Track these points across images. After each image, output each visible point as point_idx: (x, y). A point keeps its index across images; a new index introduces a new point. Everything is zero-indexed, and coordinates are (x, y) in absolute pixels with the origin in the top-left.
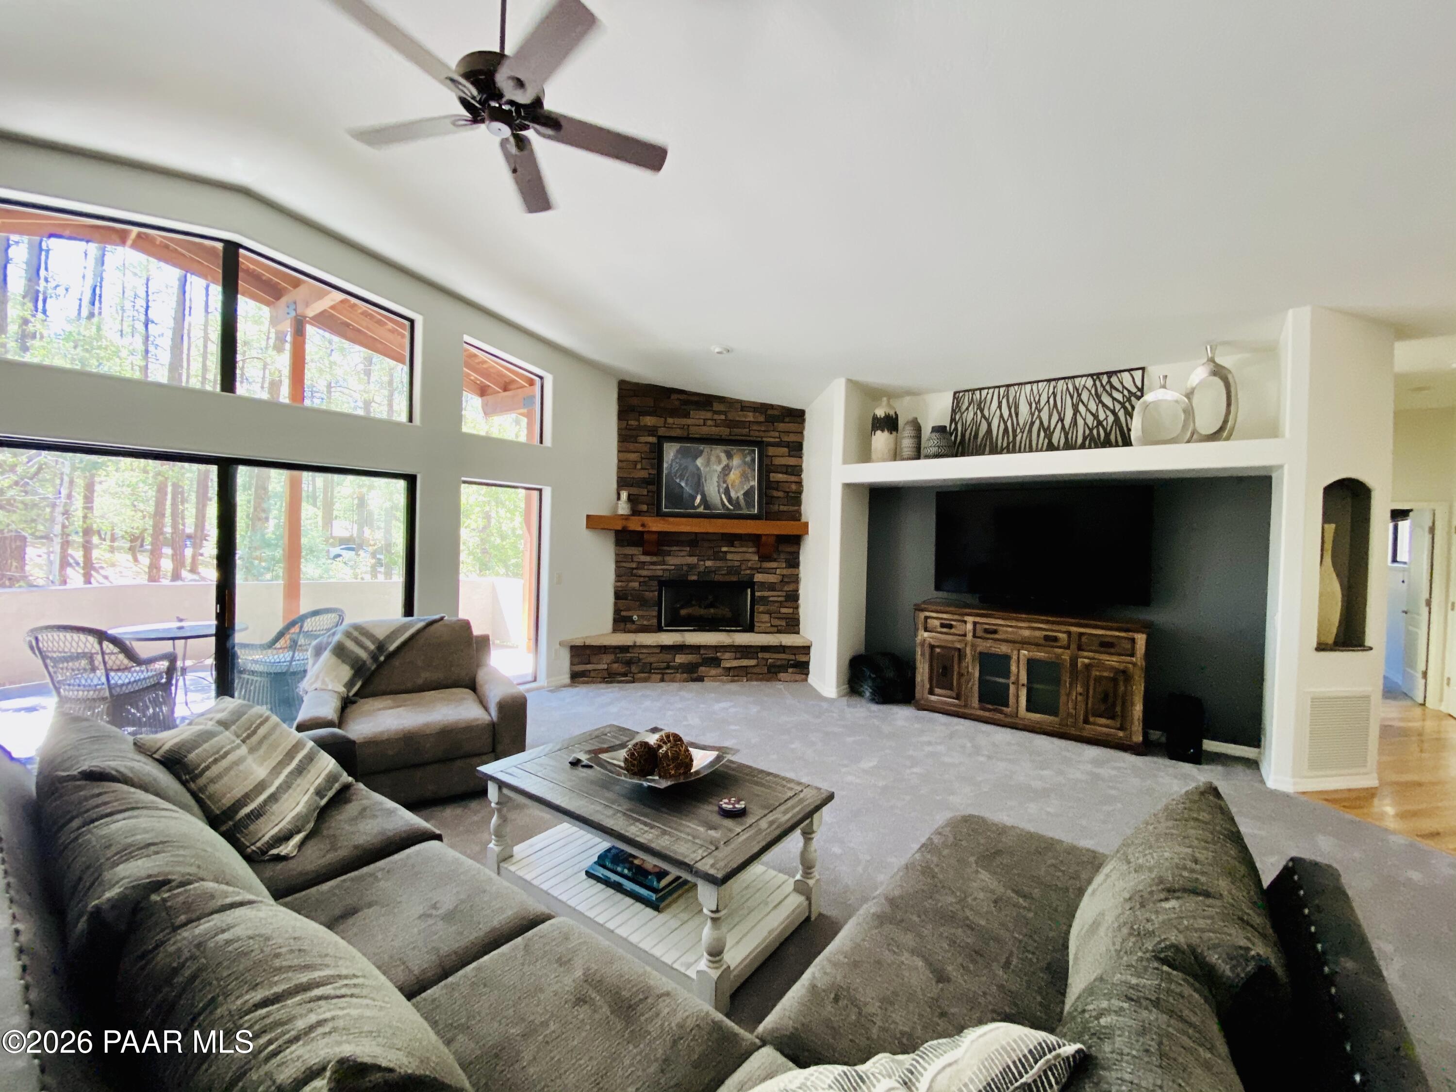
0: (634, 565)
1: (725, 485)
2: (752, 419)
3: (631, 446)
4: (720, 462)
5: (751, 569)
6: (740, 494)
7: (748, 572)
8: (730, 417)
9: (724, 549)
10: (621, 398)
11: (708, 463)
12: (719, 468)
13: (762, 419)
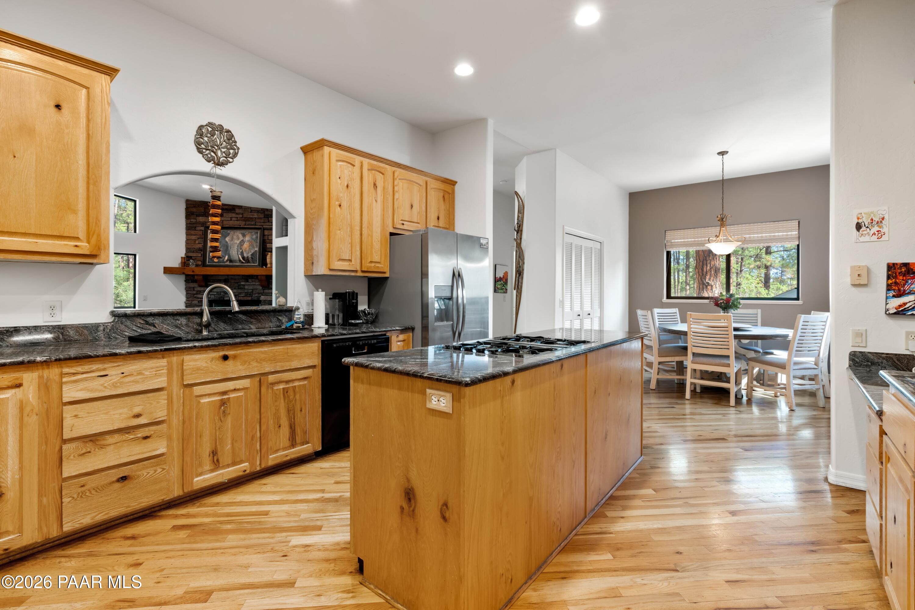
0: (195, 292)
1: (241, 250)
2: (256, 216)
3: (193, 232)
4: (238, 239)
5: (259, 293)
6: (249, 255)
7: (256, 295)
8: (245, 215)
9: (242, 283)
10: (187, 209)
11: (232, 239)
12: (238, 242)
13: (262, 216)
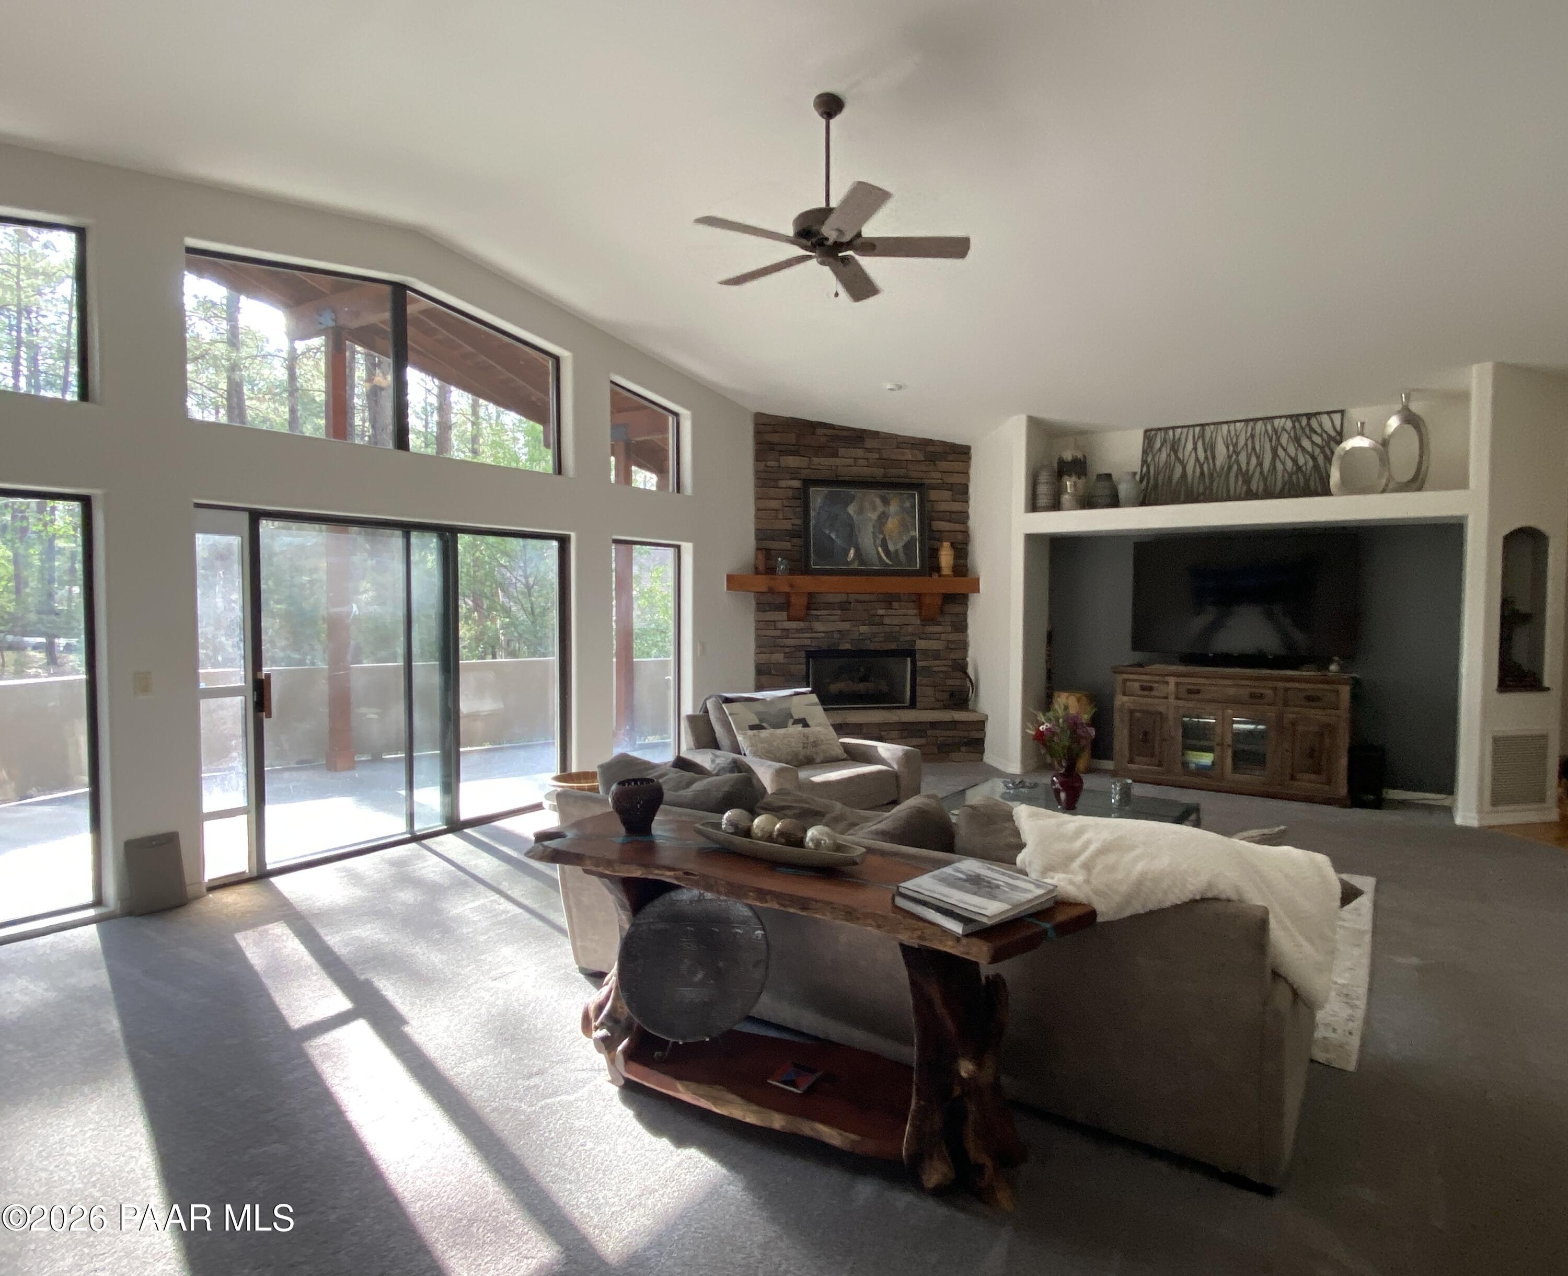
0: (778, 633)
1: (881, 536)
2: (910, 457)
3: (772, 492)
4: (874, 509)
5: (913, 634)
6: (900, 546)
7: (909, 638)
8: (885, 455)
9: (881, 612)
10: (758, 433)
11: (861, 511)
12: (874, 516)
13: (921, 457)
